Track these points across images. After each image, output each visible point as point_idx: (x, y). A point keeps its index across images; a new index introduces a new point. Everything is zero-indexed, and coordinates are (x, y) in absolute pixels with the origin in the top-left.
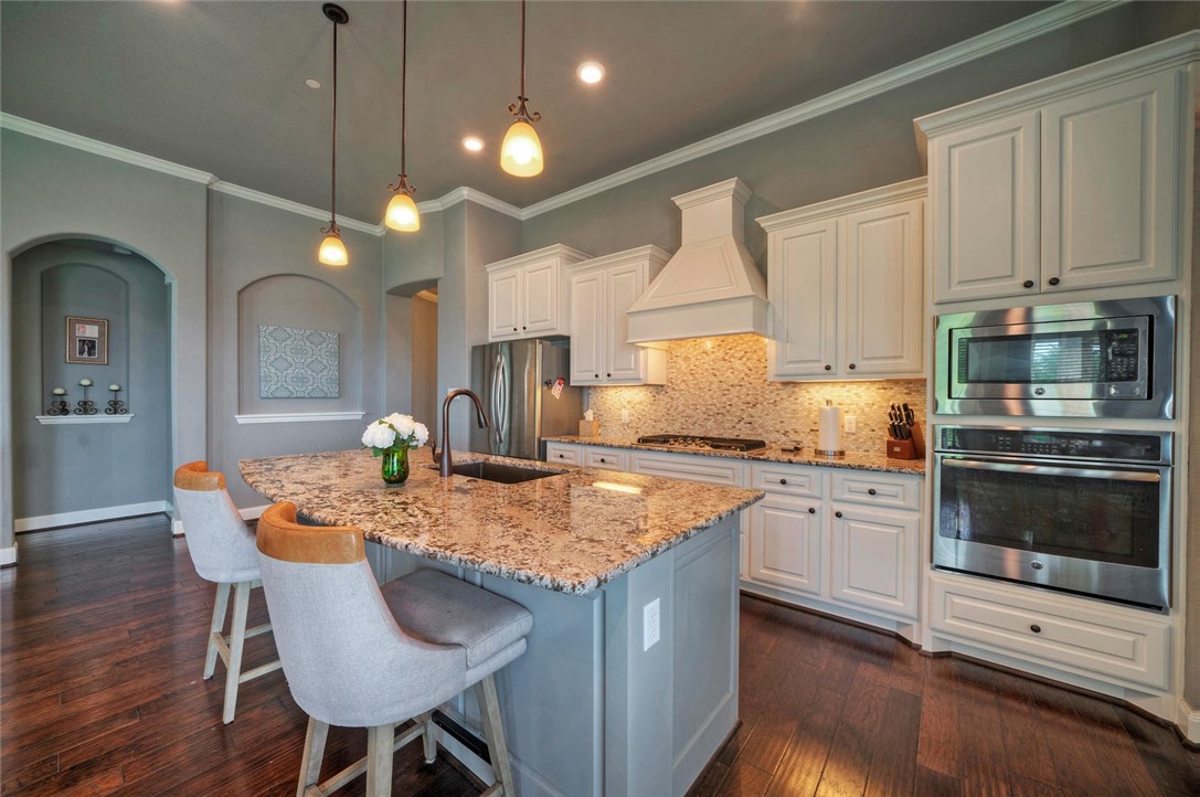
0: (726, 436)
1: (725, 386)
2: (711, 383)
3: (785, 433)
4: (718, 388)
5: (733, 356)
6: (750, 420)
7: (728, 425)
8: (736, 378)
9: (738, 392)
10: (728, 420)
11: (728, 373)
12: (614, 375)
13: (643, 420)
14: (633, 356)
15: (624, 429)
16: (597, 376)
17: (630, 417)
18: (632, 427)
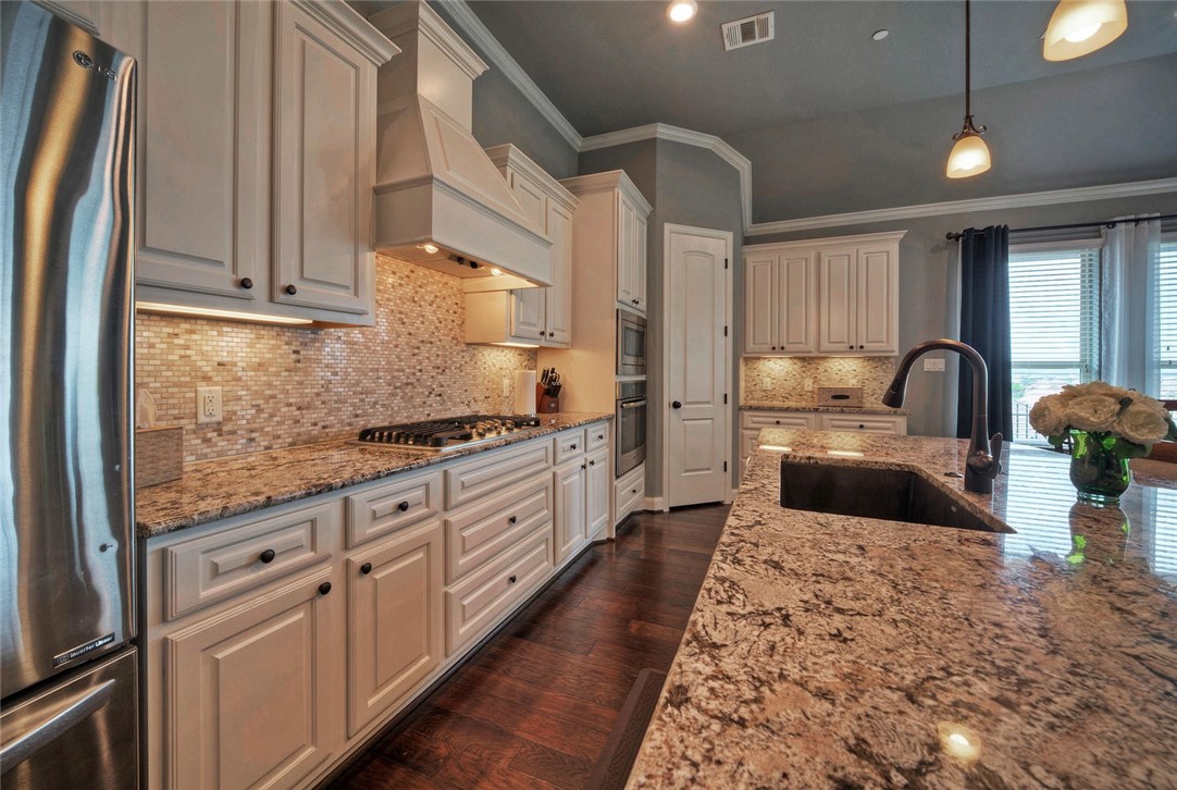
1: (414, 342)
2: (399, 336)
4: (407, 344)
6: (440, 391)
7: (418, 401)
8: (426, 329)
9: (428, 352)
10: (418, 393)
11: (418, 323)
12: (305, 292)
13: (268, 408)
14: (348, 259)
15: (206, 441)
16: (245, 284)
17: (225, 403)
18: (233, 432)
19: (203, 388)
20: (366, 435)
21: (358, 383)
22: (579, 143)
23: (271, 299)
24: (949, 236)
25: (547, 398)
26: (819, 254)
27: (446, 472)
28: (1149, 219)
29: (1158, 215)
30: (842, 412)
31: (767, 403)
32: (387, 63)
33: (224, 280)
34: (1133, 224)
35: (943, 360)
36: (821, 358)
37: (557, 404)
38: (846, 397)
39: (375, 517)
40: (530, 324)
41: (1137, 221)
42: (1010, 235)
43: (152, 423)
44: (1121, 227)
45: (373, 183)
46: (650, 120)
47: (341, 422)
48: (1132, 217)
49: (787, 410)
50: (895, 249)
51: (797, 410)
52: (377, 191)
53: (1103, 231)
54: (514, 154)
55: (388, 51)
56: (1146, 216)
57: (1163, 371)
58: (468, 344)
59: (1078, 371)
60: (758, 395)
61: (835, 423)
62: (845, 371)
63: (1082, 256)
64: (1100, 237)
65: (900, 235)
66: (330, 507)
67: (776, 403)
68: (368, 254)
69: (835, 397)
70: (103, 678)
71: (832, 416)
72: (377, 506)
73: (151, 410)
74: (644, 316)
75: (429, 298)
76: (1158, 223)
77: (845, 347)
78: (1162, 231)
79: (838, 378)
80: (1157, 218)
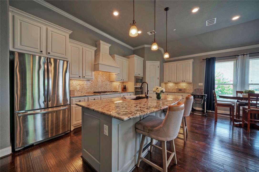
0: (102, 91)
3: (111, 90)
4: (101, 82)
5: (103, 76)
6: (106, 88)
7: (103, 89)
9: (104, 83)
11: (103, 79)
12: (86, 77)
13: (84, 89)
14: (91, 73)
15: (77, 92)
16: (80, 77)
17: (79, 88)
18: (80, 91)
19: (77, 86)
20: (94, 92)
21: (94, 86)
22: (133, 49)
23: (82, 78)
24: (203, 60)
25: (124, 89)
26: (177, 64)
27: (101, 96)
28: (246, 54)
29: (249, 53)
30: (179, 93)
31: (169, 91)
32: (96, 50)
33: (78, 76)
34: (243, 56)
35: (202, 83)
36: (179, 83)
37: (126, 90)
38: (181, 90)
39: (91, 100)
40: (119, 79)
41: (244, 55)
42: (216, 59)
43: (72, 90)
44: (240, 56)
45: (94, 64)
46: (143, 44)
47: (92, 91)
48: (243, 54)
49: (169, 92)
50: (191, 63)
51: (171, 92)
52: (94, 65)
53: (237, 57)
54: (116, 56)
55: (95, 49)
56: (246, 53)
57: (250, 85)
58: (111, 81)
59: (232, 85)
60: (167, 90)
61: (178, 95)
62: (183, 85)
63: (234, 62)
64: (236, 58)
65: (192, 60)
66: (86, 98)
67: (171, 91)
68: (93, 72)
69: (179, 90)
70: (68, 106)
71: (177, 93)
72: (92, 99)
73: (72, 88)
74: (143, 76)
75: (104, 76)
76: (249, 55)
77: (181, 81)
78: (249, 57)
79: (182, 87)
80: (248, 54)
